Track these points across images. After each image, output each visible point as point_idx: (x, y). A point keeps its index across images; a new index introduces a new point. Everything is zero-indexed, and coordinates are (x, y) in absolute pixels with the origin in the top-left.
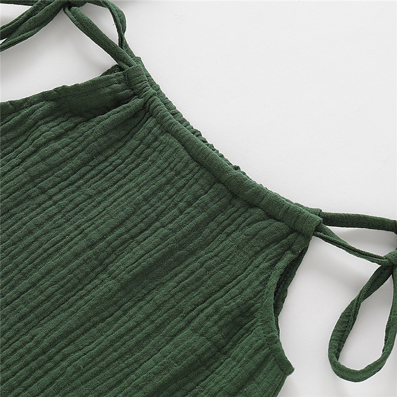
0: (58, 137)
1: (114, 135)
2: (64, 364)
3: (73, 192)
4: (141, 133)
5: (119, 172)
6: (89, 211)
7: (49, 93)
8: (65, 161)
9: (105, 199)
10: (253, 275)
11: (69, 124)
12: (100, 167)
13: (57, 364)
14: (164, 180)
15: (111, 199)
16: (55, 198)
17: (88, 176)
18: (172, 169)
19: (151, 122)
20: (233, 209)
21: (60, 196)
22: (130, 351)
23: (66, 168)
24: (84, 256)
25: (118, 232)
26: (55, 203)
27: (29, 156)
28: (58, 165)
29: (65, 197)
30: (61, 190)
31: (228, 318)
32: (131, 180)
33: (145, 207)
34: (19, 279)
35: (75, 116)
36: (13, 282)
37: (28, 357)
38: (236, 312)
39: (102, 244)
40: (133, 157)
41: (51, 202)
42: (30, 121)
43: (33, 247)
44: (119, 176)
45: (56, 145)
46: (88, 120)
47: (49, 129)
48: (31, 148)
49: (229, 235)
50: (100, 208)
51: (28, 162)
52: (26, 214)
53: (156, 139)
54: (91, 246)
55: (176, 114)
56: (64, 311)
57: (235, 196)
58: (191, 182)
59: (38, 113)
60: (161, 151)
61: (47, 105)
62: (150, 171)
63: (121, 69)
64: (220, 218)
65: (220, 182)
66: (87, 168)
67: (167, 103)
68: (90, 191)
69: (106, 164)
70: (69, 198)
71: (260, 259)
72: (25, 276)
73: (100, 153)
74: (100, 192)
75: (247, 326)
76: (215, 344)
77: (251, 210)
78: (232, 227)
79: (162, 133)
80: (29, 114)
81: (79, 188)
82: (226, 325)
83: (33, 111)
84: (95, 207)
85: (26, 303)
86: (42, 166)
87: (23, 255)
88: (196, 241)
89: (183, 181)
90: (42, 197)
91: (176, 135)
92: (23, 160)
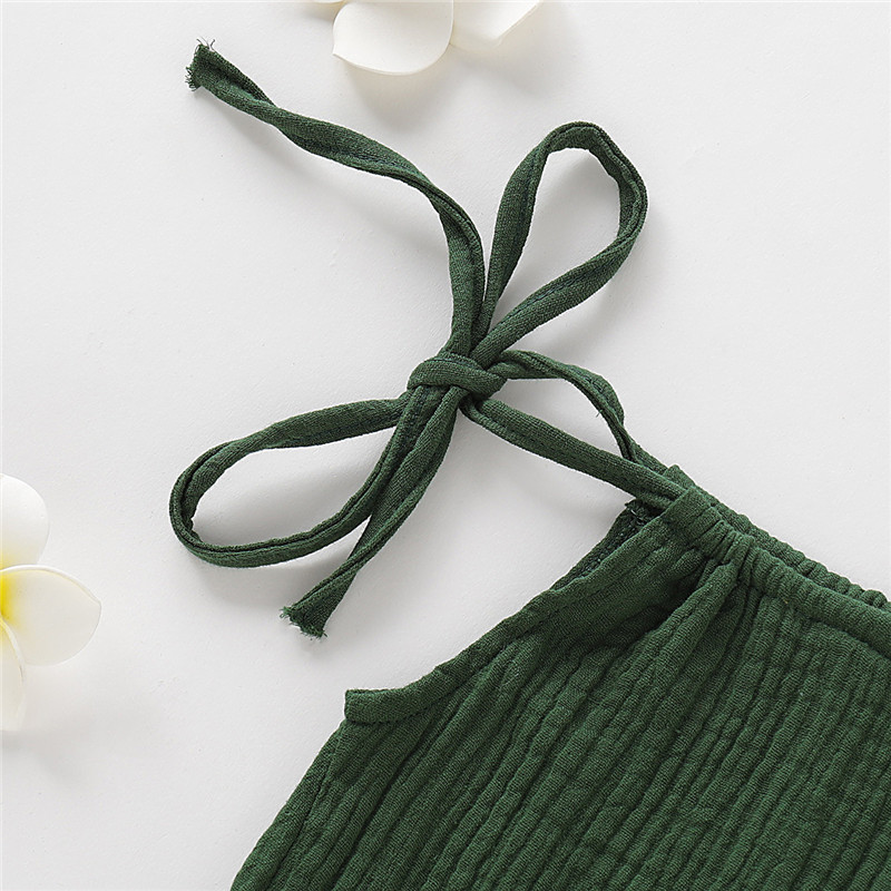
0: (580, 713)
1: (702, 668)
3: (665, 828)
4: (758, 639)
5: (746, 746)
6: (721, 860)
7: (520, 617)
8: (618, 762)
9: (742, 819)
11: (589, 675)
12: (700, 750)
14: (854, 734)
15: (756, 816)
16: (632, 856)
17: (683, 779)
18: (862, 704)
19: (769, 612)
23: (626, 780)
26: (637, 868)
27: (535, 779)
28: (607, 779)
29: (652, 845)
30: (637, 833)
32: (781, 758)
33: (840, 810)
35: (591, 650)
40: (761, 702)
41: (625, 870)
42: (503, 698)
44: (750, 755)
45: (583, 732)
46: (626, 650)
47: (554, 700)
48: (532, 761)
50: (740, 846)
51: (540, 795)
53: (797, 645)
55: (813, 570)
59: (515, 673)
60: (820, 671)
61: (526, 648)
62: (816, 723)
63: (654, 511)
66: (672, 762)
67: (782, 551)
68: (702, 814)
69: (709, 737)
70: (663, 844)
73: (686, 718)
74: (723, 808)
79: (805, 627)
80: (493, 687)
81: (674, 813)
83: (501, 672)
84: (727, 846)
86: (574, 794)
90: (603, 866)
91: (839, 621)
92: (526, 792)
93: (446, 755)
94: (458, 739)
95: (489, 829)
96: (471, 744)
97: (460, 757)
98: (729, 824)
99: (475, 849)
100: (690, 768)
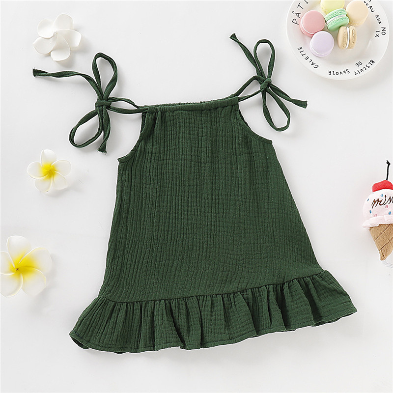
0: (153, 145)
1: (163, 128)
2: (220, 197)
3: (170, 152)
4: (168, 119)
5: (174, 134)
6: (179, 152)
7: (139, 139)
8: (160, 148)
9: (179, 145)
10: (236, 126)
11: (151, 140)
12: (168, 139)
13: (219, 199)
14: (188, 124)
15: (181, 144)
18: (186, 119)
19: (167, 114)
20: (213, 114)
21: (168, 157)
22: (232, 177)
23: (162, 149)
24: (193, 165)
25: (193, 150)
26: (169, 159)
27: (151, 156)
28: (160, 150)
31: (243, 143)
32: (179, 133)
33: (192, 137)
34: (184, 188)
36: (183, 191)
37: (210, 205)
38: (243, 140)
39: (193, 158)
40: (172, 127)
41: (168, 160)
42: (143, 150)
43: (178, 176)
45: (154, 147)
46: (153, 133)
47: (149, 146)
48: (150, 154)
49: (219, 122)
50: (181, 149)
51: (153, 158)
52: (166, 170)
53: (173, 116)
54: (191, 161)
55: (169, 105)
56: (204, 184)
57: (210, 110)
58: (195, 117)
59: (143, 146)
60: (178, 118)
61: (143, 142)
62: (181, 125)
63: (146, 113)
64: (213, 120)
65: (203, 110)
66: (166, 143)
68: (174, 147)
69: (168, 136)
70: (171, 155)
71: (232, 120)
72: (184, 186)
73: (165, 136)
74: (175, 145)
75: (249, 141)
76: (247, 153)
77: (217, 110)
78: (218, 119)
79: (173, 113)
80: (141, 149)
81: (170, 150)
82: (245, 145)
83: (141, 147)
84: (179, 150)
85: (193, 192)
86: (157, 155)
87: (178, 181)
88: (214, 132)
89: (193, 120)
90: (165, 161)
91: (177, 110)
92: (151, 159)
93: (138, 161)
94: (139, 158)
95: (148, 166)
96: (141, 157)
97: (140, 160)
98: (177, 147)
99: (148, 169)
100: (168, 142)
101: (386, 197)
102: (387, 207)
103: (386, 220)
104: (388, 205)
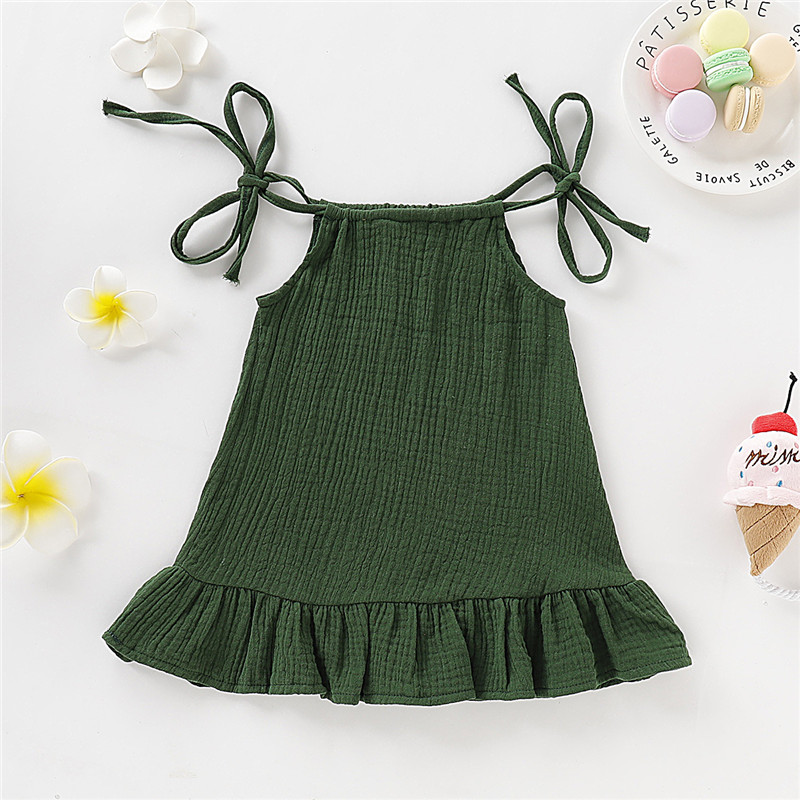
0: (326, 281)
1: (349, 250)
2: (441, 403)
3: (357, 302)
4: (359, 234)
5: (368, 266)
6: (375, 304)
7: (304, 263)
8: (339, 290)
9: (376, 289)
10: (493, 261)
11: (324, 271)
12: (357, 274)
13: (437, 407)
14: (396, 248)
15: (379, 286)
16: (352, 315)
17: (357, 285)
18: (395, 238)
19: (359, 225)
20: (452, 231)
21: (353, 311)
22: (470, 365)
23: (343, 293)
24: (397, 333)
25: (401, 302)
26: (354, 318)
27: (320, 305)
28: (338, 295)
29: (356, 309)
30: (351, 307)
31: (503, 299)
32: (378, 265)
33: (401, 274)
34: (373, 377)
35: (323, 263)
36: (371, 383)
37: (419, 417)
38: (504, 291)
39: (399, 317)
40: (367, 251)
41: (351, 319)
42: (307, 287)
43: (365, 353)
44: (370, 268)
45: (328, 285)
46: (330, 258)
47: (319, 281)
48: (318, 300)
49: (460, 249)
50: (379, 297)
51: (323, 309)
52: (345, 338)
53: (370, 229)
54: (395, 324)
55: (367, 207)
56: (412, 373)
57: (447, 223)
58: (413, 236)
59: (308, 279)
60: (379, 233)
61: (309, 271)
62: (384, 250)
63: (321, 216)
64: (448, 243)
65: (431, 222)
66: (352, 281)
67: (357, 207)
68: (366, 293)
69: (358, 269)
70: (359, 308)
71: (488, 248)
72: (375, 373)
73: (350, 266)
74: (370, 288)
75: (516, 295)
76: (508, 322)
77: (462, 224)
78: (459, 242)
79: (371, 224)
80: (303, 284)
81: (358, 296)
82: (505, 304)
83: (304, 279)
84: (375, 299)
85: (389, 387)
86: (332, 304)
87: (364, 362)
88: (444, 269)
89: (408, 240)
90: (345, 321)
91: (379, 217)
92: (319, 310)
93: (294, 308)
94: (296, 302)
95: (312, 325)
96: (301, 302)
97: (298, 307)
98: (373, 292)
99: (310, 332)
100: (357, 280)
101: (776, 448)
102: (777, 469)
103: (769, 497)
104: (779, 466)
